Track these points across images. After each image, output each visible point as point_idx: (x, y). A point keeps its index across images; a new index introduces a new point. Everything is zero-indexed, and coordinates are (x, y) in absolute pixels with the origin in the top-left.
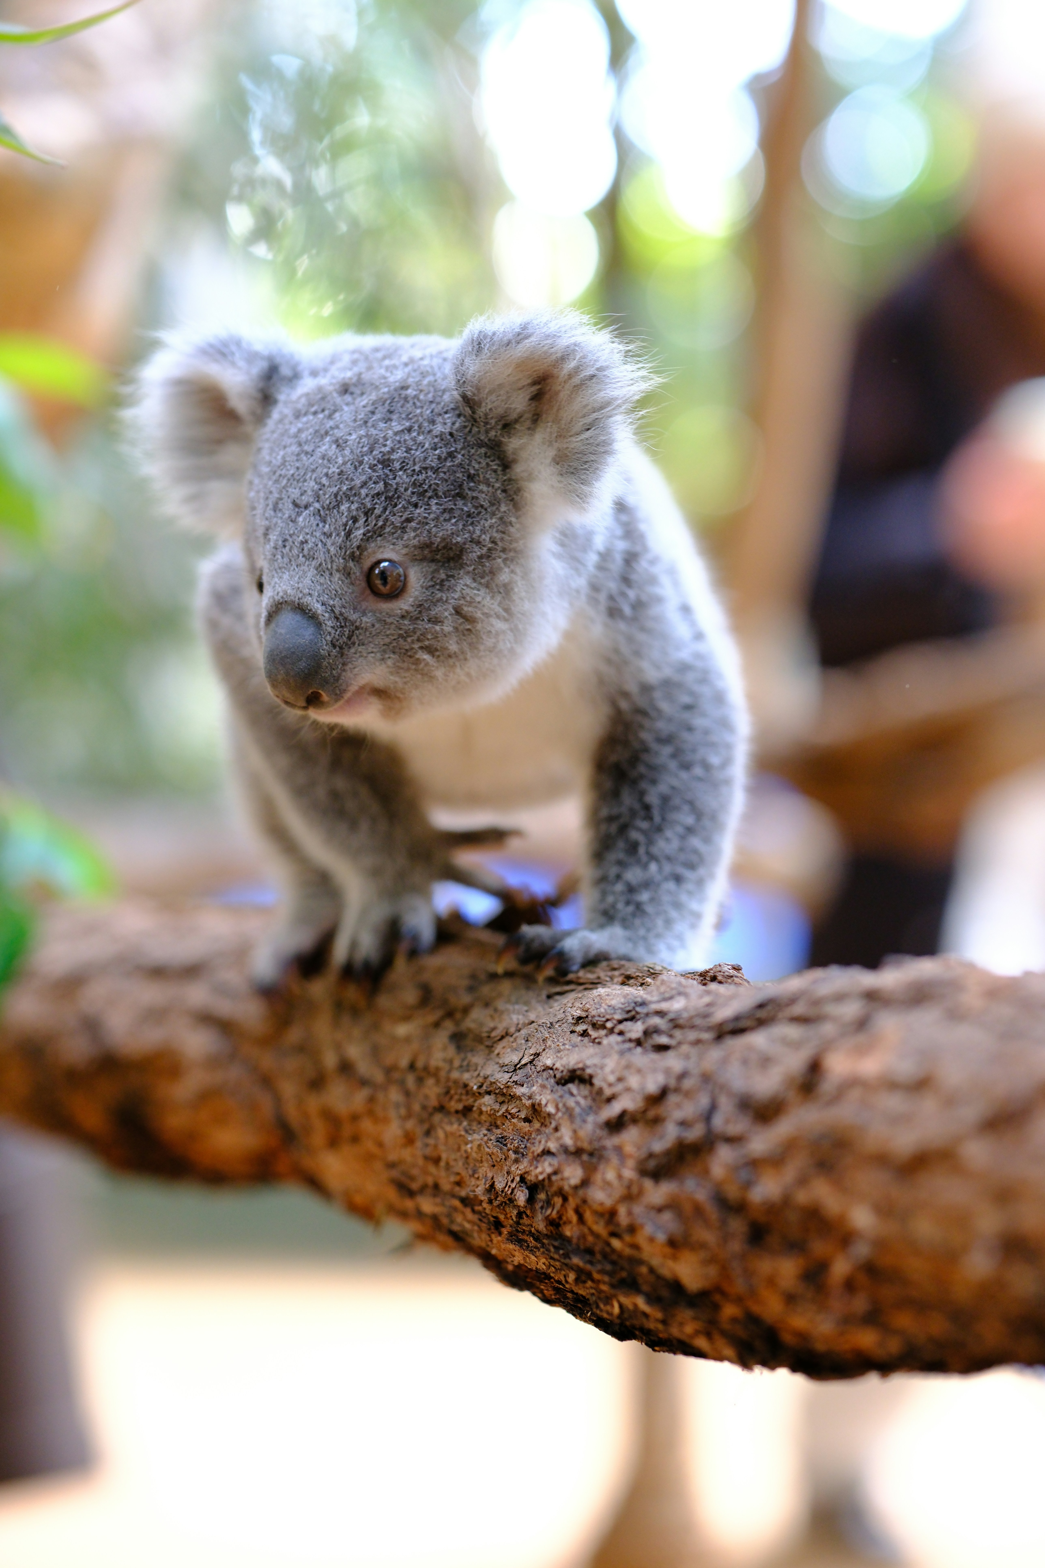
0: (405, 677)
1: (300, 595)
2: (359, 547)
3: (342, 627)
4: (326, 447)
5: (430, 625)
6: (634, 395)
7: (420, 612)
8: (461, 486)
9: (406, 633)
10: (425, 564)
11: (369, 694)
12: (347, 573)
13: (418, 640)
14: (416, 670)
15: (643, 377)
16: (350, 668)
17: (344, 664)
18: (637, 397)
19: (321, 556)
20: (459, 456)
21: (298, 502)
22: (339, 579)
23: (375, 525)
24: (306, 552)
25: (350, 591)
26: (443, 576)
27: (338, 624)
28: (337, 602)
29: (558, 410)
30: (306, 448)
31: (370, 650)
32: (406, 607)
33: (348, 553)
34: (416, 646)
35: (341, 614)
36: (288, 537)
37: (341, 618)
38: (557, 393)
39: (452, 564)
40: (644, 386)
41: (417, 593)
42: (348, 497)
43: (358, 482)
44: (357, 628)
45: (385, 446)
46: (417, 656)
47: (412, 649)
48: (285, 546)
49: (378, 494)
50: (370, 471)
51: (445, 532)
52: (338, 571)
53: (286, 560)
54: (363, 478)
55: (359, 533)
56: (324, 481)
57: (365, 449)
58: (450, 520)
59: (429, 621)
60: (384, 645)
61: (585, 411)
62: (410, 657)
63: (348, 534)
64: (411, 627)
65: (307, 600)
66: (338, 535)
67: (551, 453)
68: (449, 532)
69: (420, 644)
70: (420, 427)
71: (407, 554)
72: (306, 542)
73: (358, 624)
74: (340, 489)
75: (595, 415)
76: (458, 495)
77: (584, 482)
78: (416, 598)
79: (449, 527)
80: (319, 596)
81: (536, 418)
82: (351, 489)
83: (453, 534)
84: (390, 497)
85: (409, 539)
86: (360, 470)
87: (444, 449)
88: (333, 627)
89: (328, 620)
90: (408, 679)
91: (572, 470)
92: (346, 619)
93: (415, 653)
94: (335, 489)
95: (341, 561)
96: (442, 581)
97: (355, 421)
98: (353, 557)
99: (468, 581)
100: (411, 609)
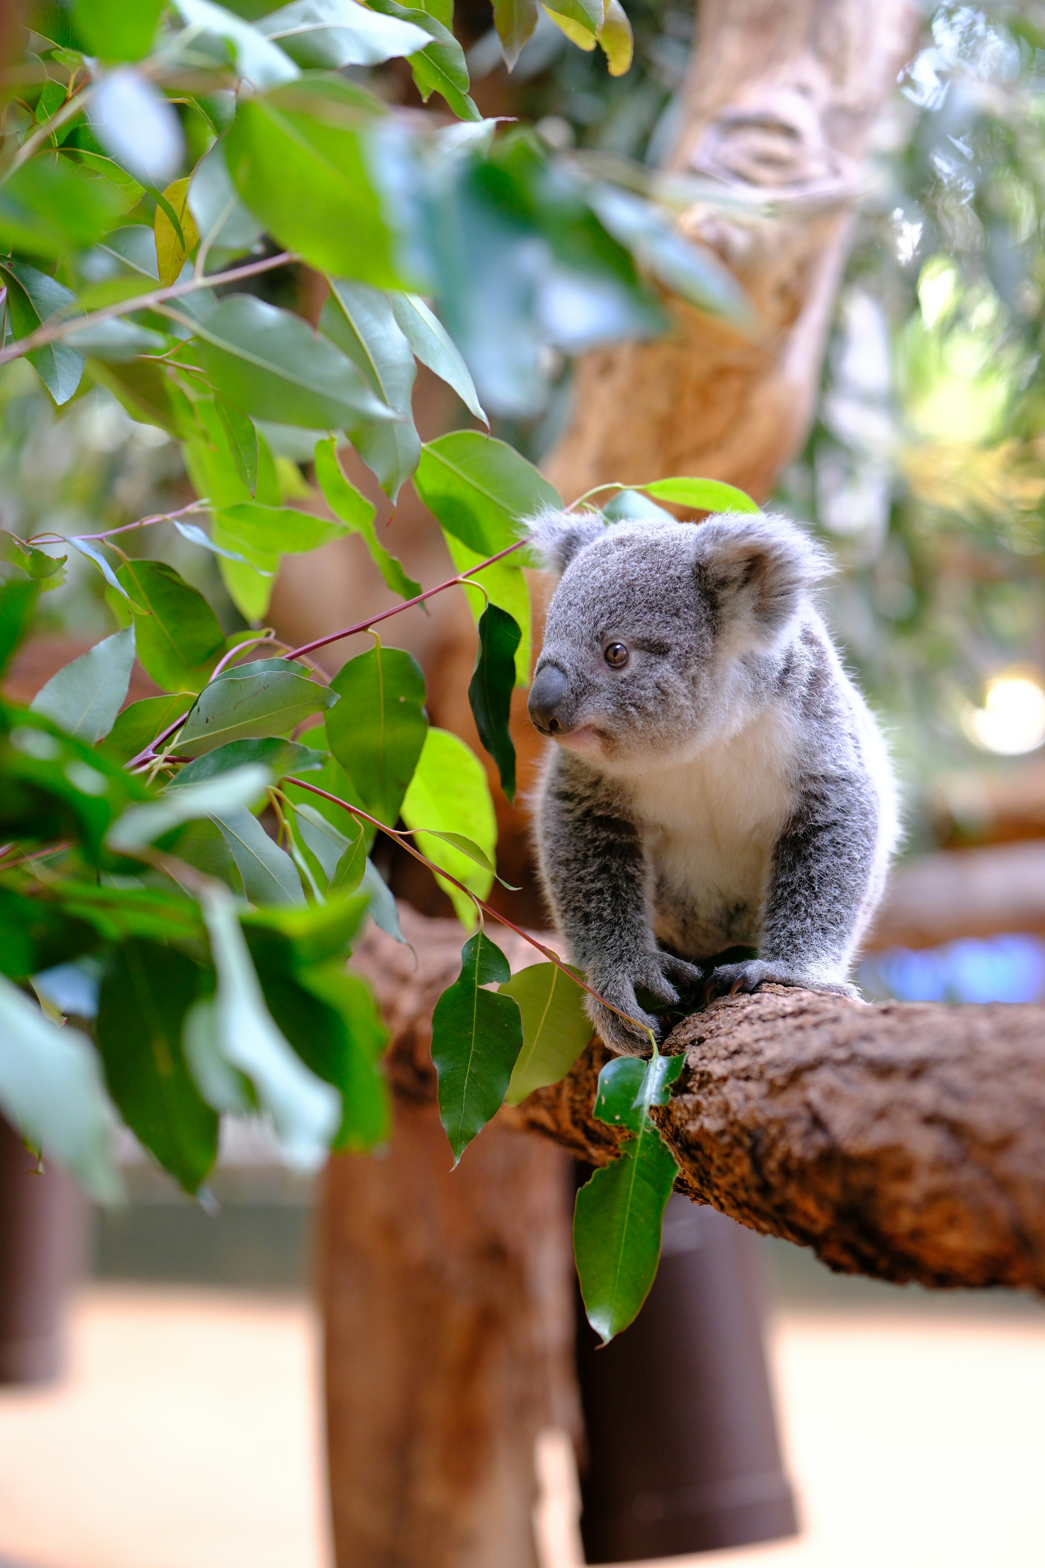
0: (618, 724)
1: (558, 657)
2: (602, 633)
3: (581, 681)
4: (597, 572)
5: (638, 690)
6: (816, 577)
7: (633, 681)
8: (678, 610)
9: (622, 692)
10: (643, 651)
11: (592, 732)
12: (591, 648)
13: (630, 698)
14: (626, 720)
15: (824, 567)
16: (581, 711)
17: (577, 706)
18: (818, 579)
19: (577, 634)
20: (681, 591)
21: (572, 602)
22: (585, 651)
23: (615, 620)
24: (568, 632)
25: (591, 660)
26: (654, 662)
27: (578, 678)
28: (580, 665)
29: (764, 578)
30: (585, 573)
31: (597, 700)
32: (625, 676)
33: (594, 635)
34: (627, 702)
35: (582, 673)
36: (559, 623)
37: (581, 676)
38: (765, 568)
39: (661, 656)
40: (824, 573)
41: (634, 668)
42: (601, 602)
43: (610, 594)
44: (590, 685)
45: (633, 576)
46: (627, 709)
47: (625, 704)
48: (556, 628)
49: (621, 603)
50: (619, 588)
51: (661, 635)
52: (585, 645)
53: (555, 636)
54: (614, 592)
55: (602, 624)
56: (590, 591)
57: (619, 576)
58: (666, 628)
59: (637, 687)
60: (607, 699)
61: (782, 582)
62: (624, 710)
63: (596, 624)
64: (626, 689)
65: (562, 660)
66: (589, 623)
67: (752, 604)
68: (664, 635)
69: (630, 701)
70: (659, 569)
71: (632, 643)
72: (569, 626)
73: (591, 682)
74: (598, 597)
75: (789, 586)
76: (676, 614)
77: (773, 629)
78: (632, 671)
79: (665, 632)
80: (569, 659)
81: (747, 581)
82: (605, 597)
83: (665, 636)
84: (628, 606)
85: (635, 632)
86: (613, 587)
87: (671, 585)
88: (575, 680)
89: (572, 675)
90: (620, 726)
91: (766, 619)
92: (584, 677)
93: (627, 707)
94: (594, 596)
95: (589, 639)
96: (652, 664)
97: (619, 559)
98: (597, 638)
99: (668, 667)
100: (628, 678)
